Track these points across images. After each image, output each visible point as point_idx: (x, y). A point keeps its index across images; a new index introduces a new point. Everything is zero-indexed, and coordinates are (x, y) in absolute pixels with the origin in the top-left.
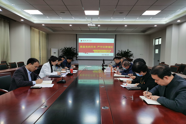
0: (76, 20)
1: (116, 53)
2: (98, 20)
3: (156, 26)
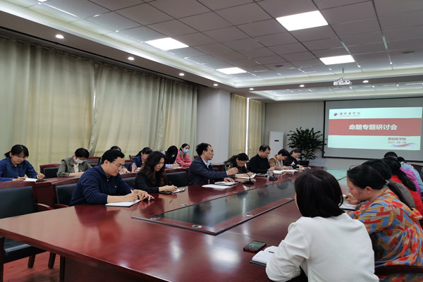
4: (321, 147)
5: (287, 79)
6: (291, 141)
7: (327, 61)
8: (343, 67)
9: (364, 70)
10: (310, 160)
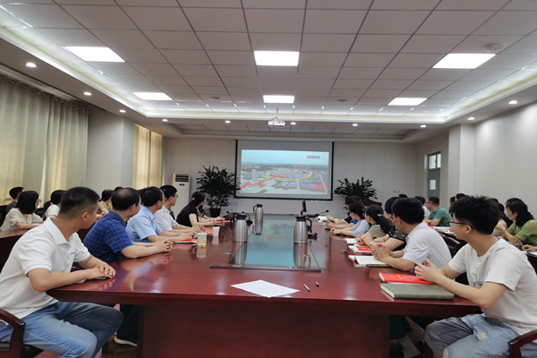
0: (241, 111)
1: (334, 189)
2: (291, 112)
3: (423, 126)
4: (233, 192)
5: (213, 112)
6: (200, 185)
7: (268, 99)
8: (278, 106)
9: (295, 112)
10: (222, 208)
